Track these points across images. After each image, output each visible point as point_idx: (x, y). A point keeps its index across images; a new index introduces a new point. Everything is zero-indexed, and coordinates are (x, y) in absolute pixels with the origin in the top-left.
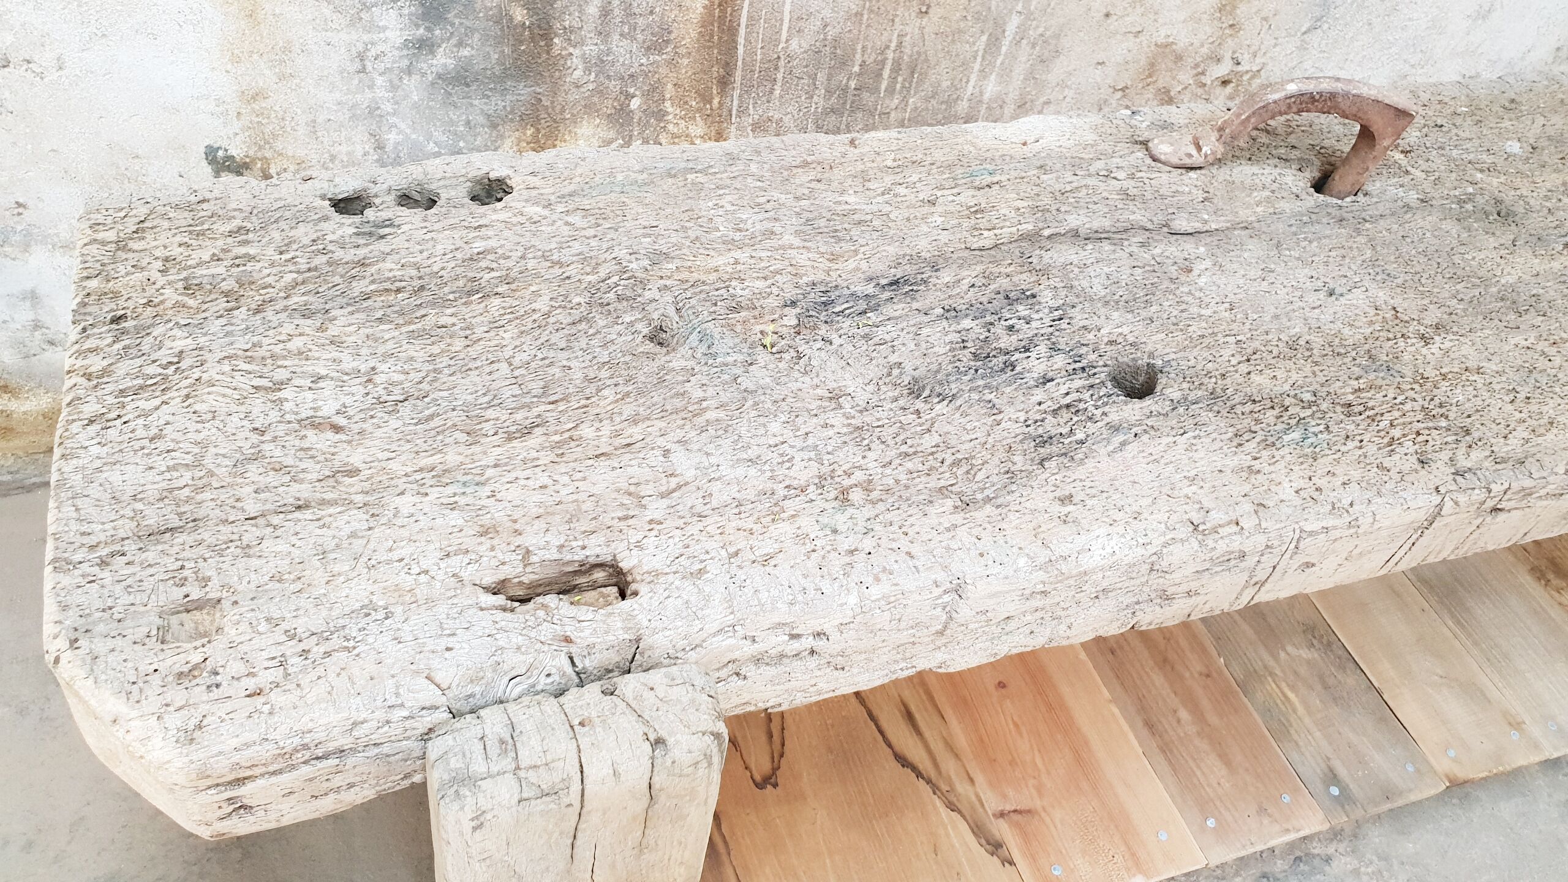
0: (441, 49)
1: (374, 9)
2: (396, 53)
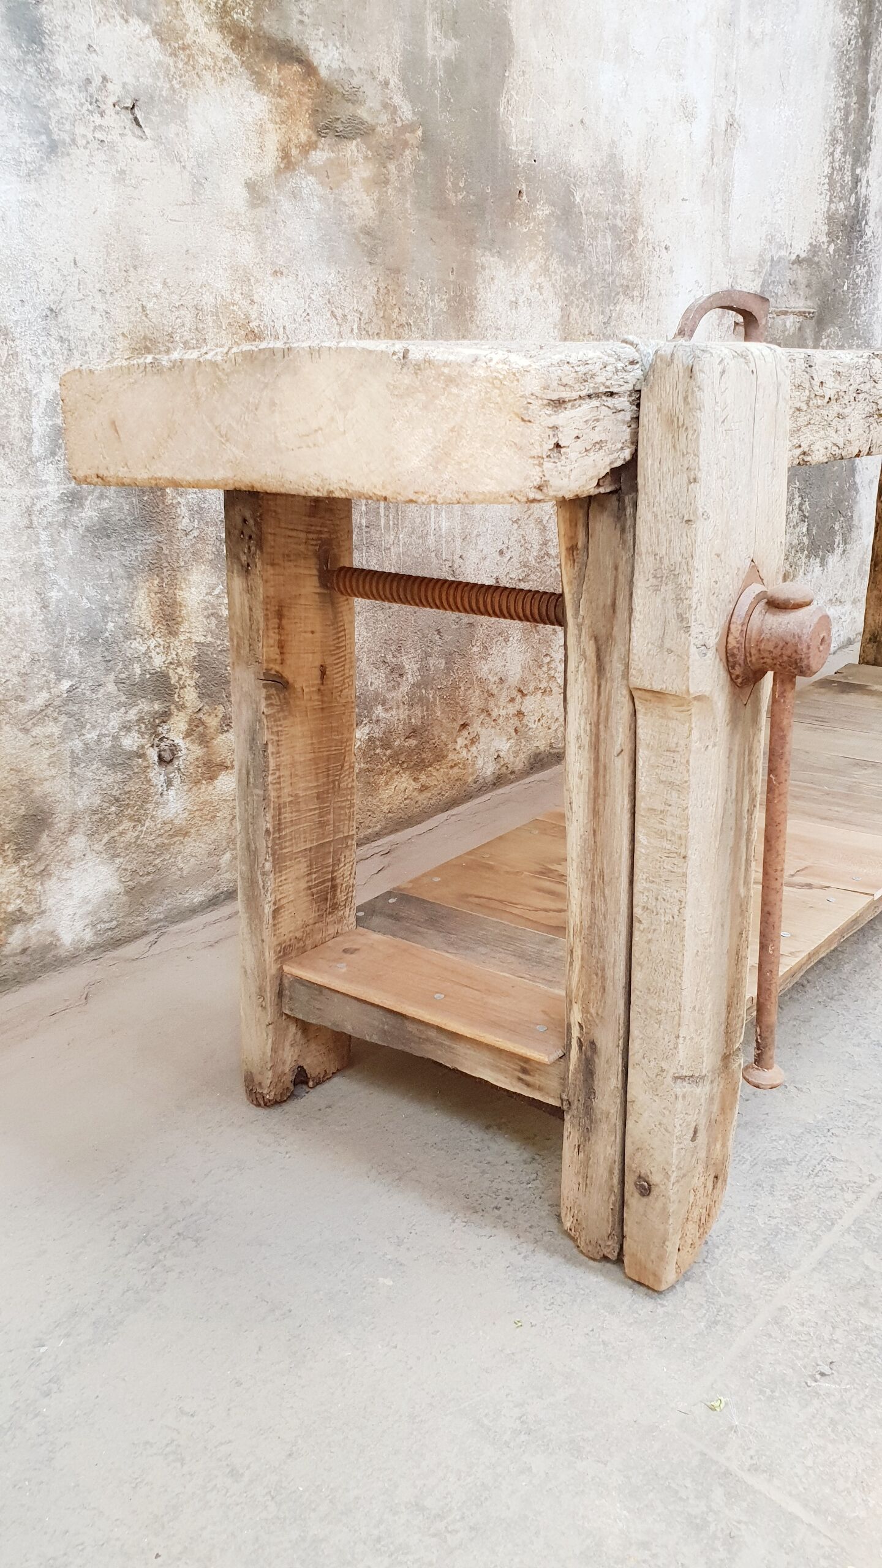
0: (88, 502)
1: (38, 464)
2: (55, 507)
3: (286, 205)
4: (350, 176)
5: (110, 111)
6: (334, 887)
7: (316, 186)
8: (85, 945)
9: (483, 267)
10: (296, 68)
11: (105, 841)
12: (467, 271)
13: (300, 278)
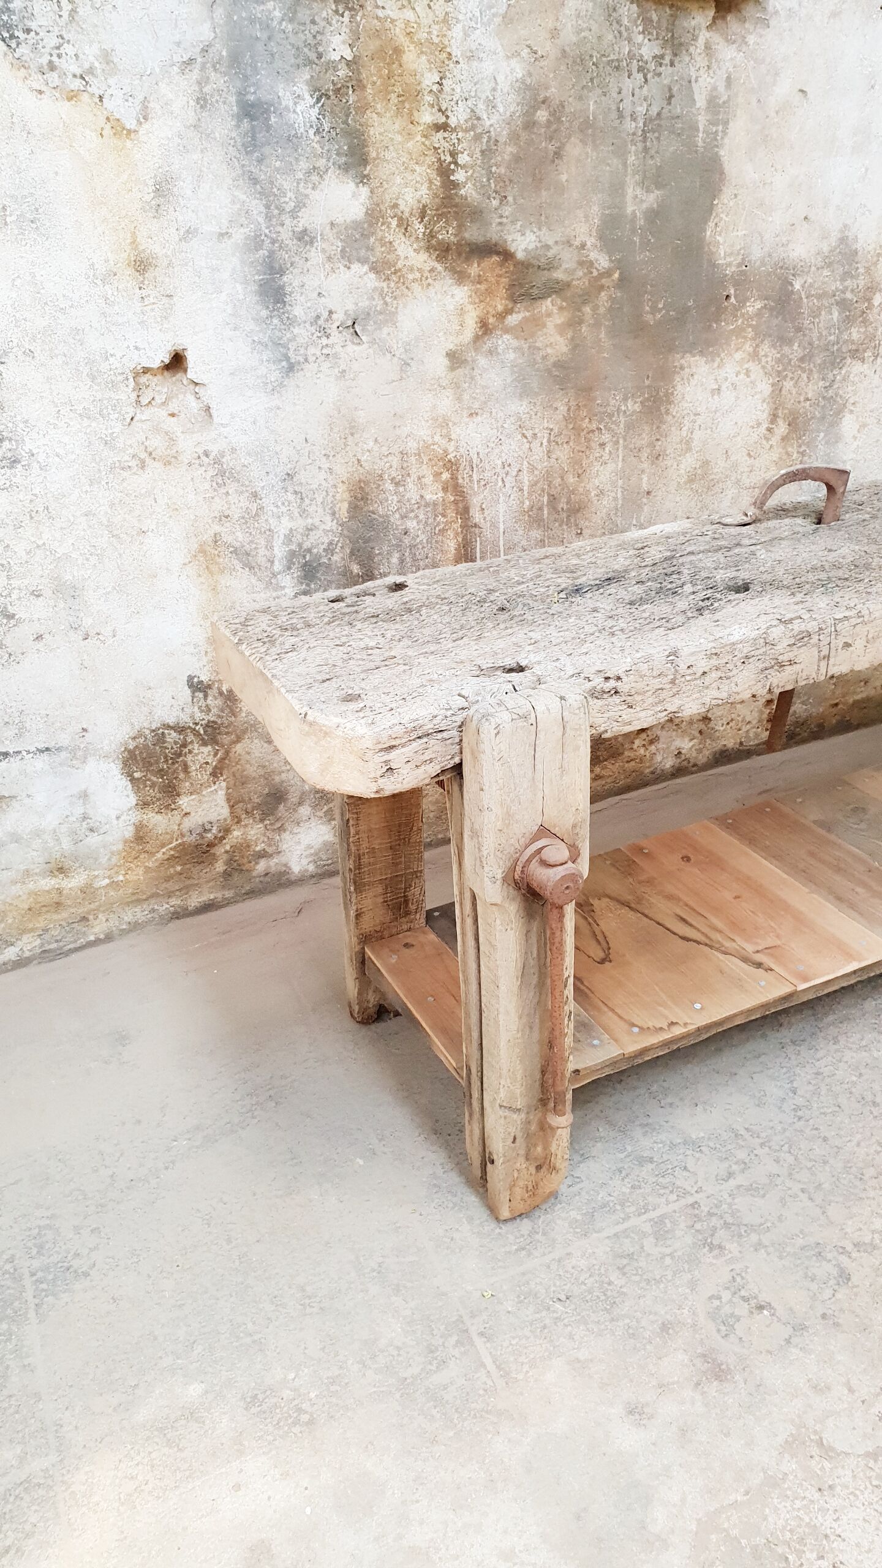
3: (482, 361)
4: (544, 326)
5: (334, 332)
6: (406, 902)
7: (511, 341)
8: (309, 873)
9: (682, 368)
10: (495, 258)
11: (324, 810)
12: (666, 374)
13: (494, 414)
